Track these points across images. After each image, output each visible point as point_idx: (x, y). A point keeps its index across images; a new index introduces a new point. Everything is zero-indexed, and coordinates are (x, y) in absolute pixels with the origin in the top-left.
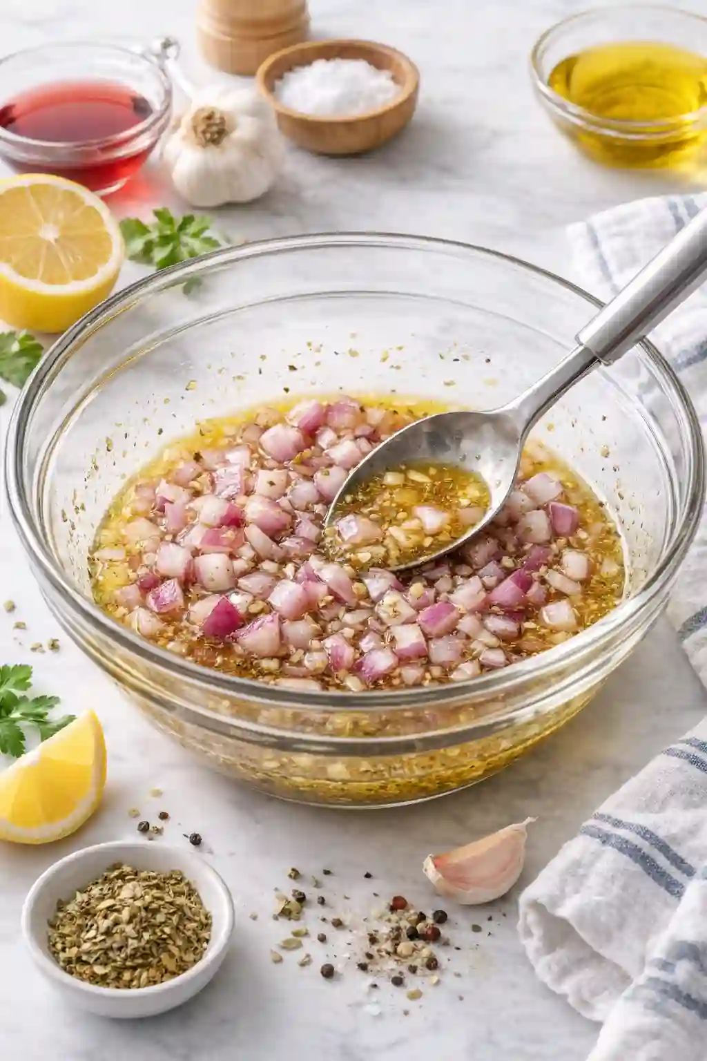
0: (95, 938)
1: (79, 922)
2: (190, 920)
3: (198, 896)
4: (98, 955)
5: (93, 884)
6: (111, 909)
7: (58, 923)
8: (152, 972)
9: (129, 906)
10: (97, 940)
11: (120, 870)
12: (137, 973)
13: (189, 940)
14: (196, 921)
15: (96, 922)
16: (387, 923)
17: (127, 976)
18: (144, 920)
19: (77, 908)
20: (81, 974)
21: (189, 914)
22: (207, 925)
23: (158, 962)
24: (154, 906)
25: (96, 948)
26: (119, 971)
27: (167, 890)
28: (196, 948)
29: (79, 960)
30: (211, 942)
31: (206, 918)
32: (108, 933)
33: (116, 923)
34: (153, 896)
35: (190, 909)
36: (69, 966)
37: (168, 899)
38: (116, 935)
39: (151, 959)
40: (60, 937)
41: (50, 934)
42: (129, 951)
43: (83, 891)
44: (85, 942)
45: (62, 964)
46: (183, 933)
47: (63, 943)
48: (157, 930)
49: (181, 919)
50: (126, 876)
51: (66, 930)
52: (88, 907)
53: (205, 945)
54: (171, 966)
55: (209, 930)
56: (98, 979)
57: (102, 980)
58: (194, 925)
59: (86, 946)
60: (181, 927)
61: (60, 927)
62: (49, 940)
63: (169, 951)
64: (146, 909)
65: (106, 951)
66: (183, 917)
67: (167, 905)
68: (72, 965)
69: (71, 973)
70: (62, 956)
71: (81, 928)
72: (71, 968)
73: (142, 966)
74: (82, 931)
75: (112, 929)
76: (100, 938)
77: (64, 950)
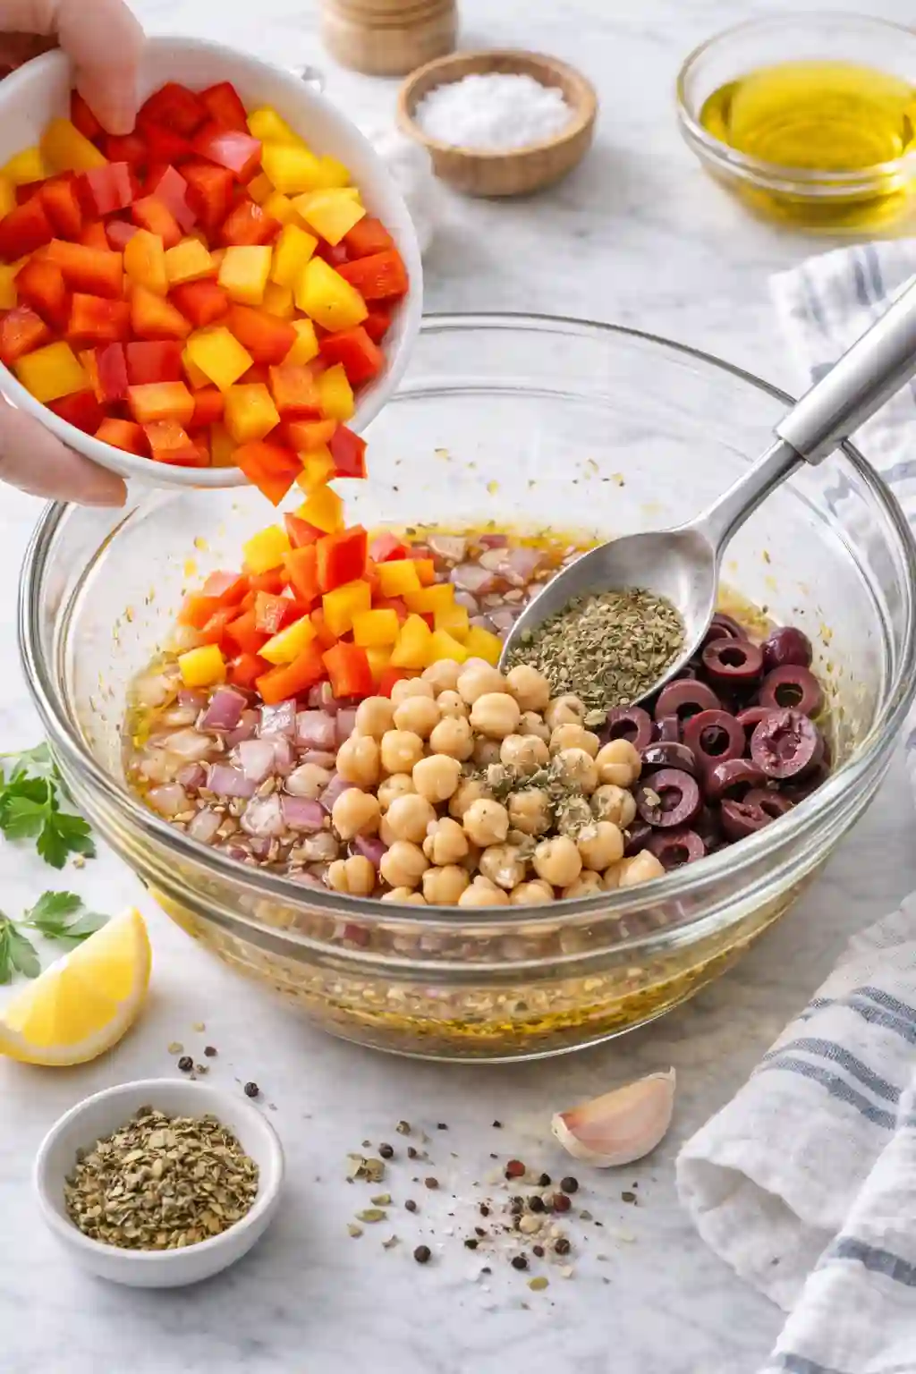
0: (122, 1195)
1: (102, 1177)
2: (232, 1172)
3: (238, 1145)
4: (126, 1216)
5: (117, 1133)
6: (139, 1162)
7: (77, 1179)
8: (191, 1233)
9: (161, 1157)
10: (124, 1198)
11: (151, 1117)
12: (173, 1235)
13: (233, 1196)
14: (239, 1173)
15: (122, 1177)
16: (504, 1191)
17: (161, 1239)
18: (179, 1175)
19: (99, 1160)
20: (106, 1238)
21: (232, 1166)
22: (252, 1177)
23: (197, 1223)
24: (190, 1159)
25: (125, 1207)
26: (152, 1236)
27: (203, 1139)
28: (242, 1204)
29: (103, 1221)
30: (258, 1194)
31: (252, 1168)
32: (137, 1189)
33: (147, 1178)
34: (187, 1145)
35: (233, 1159)
36: (90, 1230)
37: (206, 1149)
38: (147, 1193)
39: (189, 1220)
40: (80, 1195)
41: (68, 1192)
42: (163, 1212)
43: (107, 1140)
44: (110, 1200)
45: (82, 1227)
46: (226, 1188)
47: (83, 1203)
48: (196, 1187)
49: (222, 1171)
50: (157, 1123)
51: (87, 1188)
52: (111, 1160)
53: (251, 1199)
54: (213, 1224)
55: (256, 1182)
56: (127, 1244)
57: (134, 1243)
58: (238, 1178)
59: (111, 1205)
60: (223, 1182)
61: (80, 1184)
62: (67, 1200)
63: (211, 1209)
64: (182, 1162)
65: (136, 1211)
66: (225, 1170)
67: (205, 1157)
68: (96, 1228)
69: (94, 1237)
70: (83, 1218)
71: (105, 1184)
72: (94, 1231)
73: (179, 1228)
74: (106, 1189)
75: (142, 1185)
76: (129, 1195)
77: (84, 1211)
